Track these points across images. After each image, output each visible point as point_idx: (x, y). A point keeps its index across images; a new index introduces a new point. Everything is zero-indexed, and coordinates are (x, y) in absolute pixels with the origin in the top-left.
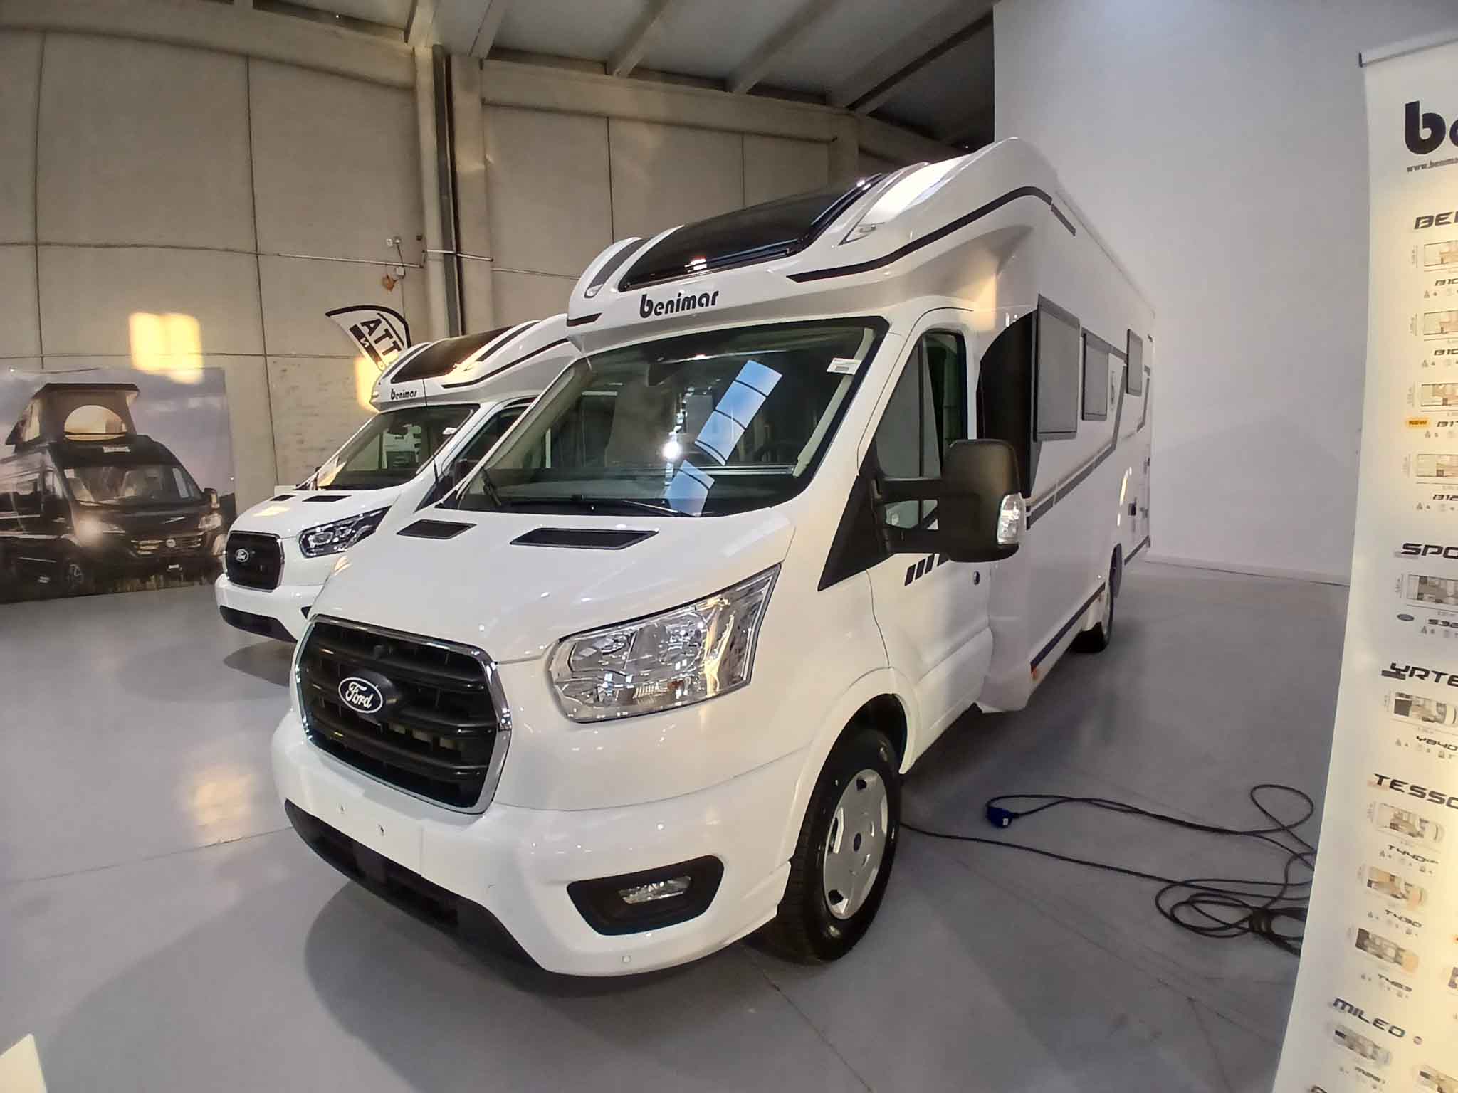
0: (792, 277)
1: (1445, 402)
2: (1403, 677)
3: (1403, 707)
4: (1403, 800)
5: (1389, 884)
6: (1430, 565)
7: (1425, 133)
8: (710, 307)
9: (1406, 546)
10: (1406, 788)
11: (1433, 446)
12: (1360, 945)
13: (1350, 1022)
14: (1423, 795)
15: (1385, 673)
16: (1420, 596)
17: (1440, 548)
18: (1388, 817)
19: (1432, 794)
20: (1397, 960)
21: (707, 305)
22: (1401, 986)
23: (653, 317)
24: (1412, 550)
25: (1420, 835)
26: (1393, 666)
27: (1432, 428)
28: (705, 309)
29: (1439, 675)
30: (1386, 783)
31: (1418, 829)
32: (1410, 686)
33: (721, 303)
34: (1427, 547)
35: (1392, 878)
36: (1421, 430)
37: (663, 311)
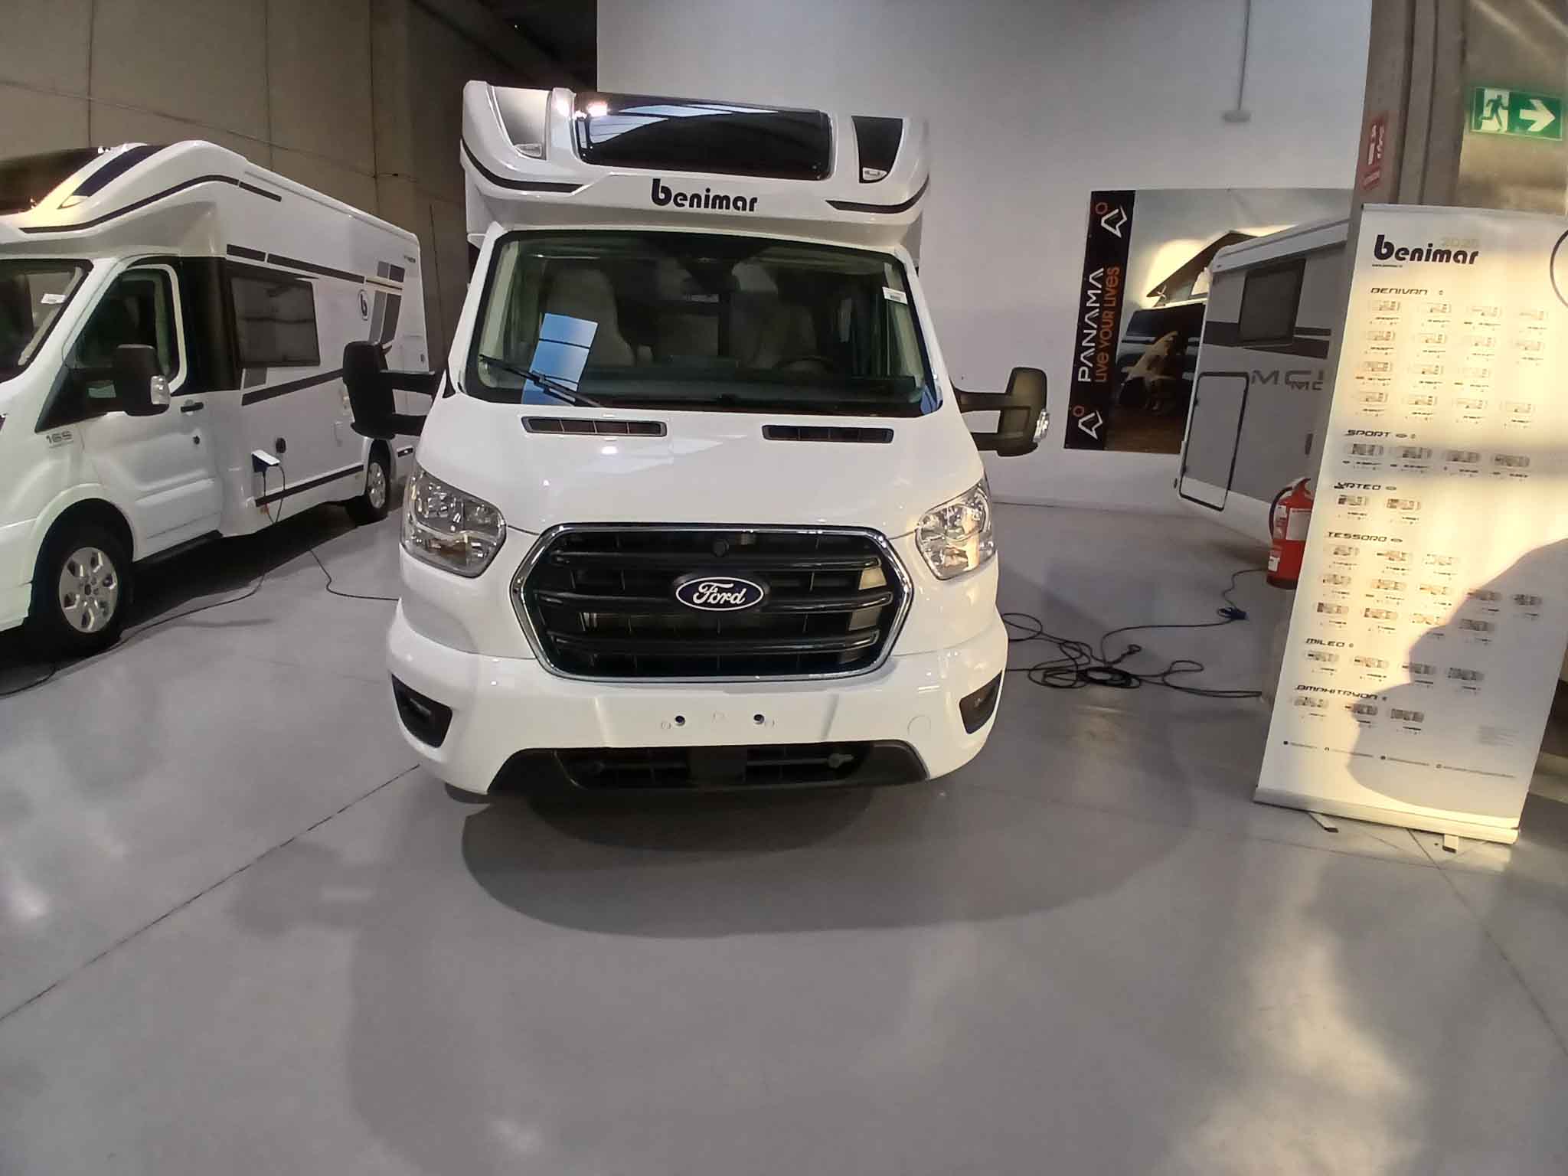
0: (831, 203)
1: (1373, 370)
2: (1343, 488)
3: (1342, 501)
4: (1341, 541)
5: (1335, 579)
6: (1357, 439)
7: (1384, 251)
8: (747, 213)
9: (1349, 431)
10: (1342, 536)
11: (1365, 388)
12: (1320, 610)
13: (1315, 648)
14: (1350, 537)
15: (1336, 487)
16: (1353, 453)
17: (1364, 432)
18: (1333, 549)
19: (1354, 536)
20: (1338, 611)
21: (744, 209)
22: (1340, 623)
23: (671, 206)
24: (1352, 433)
25: (1349, 554)
26: (1339, 484)
27: (1366, 380)
28: (741, 213)
29: (1359, 485)
30: (1333, 535)
31: (1348, 552)
32: (1346, 491)
33: (759, 210)
34: (1358, 432)
35: (1335, 576)
36: (1362, 381)
37: (687, 203)
